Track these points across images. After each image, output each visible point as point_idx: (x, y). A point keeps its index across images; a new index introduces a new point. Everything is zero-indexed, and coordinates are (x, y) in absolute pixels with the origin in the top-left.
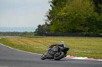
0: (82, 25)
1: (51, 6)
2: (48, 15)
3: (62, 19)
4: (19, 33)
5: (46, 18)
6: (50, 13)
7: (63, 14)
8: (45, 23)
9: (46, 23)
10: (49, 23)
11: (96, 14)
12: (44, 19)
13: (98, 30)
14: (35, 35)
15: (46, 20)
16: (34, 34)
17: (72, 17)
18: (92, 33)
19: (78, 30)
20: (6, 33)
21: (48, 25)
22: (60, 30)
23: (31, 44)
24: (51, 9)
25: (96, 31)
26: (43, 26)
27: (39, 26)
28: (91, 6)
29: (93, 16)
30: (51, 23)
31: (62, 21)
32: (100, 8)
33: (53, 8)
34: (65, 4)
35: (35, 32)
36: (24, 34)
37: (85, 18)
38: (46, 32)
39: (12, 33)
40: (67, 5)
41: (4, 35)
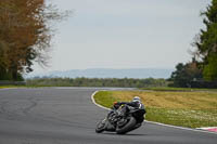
1: (205, 22)
2: (199, 42)
4: (135, 81)
5: (195, 49)
6: (202, 38)
8: (191, 61)
9: (194, 59)
10: (200, 59)
12: (189, 51)
14: (169, 86)
15: (194, 54)
16: (168, 83)
20: (106, 80)
21: (198, 64)
23: (161, 104)
24: (205, 30)
26: (187, 65)
27: (180, 66)
30: (205, 59)
33: (208, 27)
35: (169, 80)
36: (147, 84)
38: (195, 80)
39: (120, 80)
41: (104, 85)
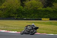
3: (2, 10)
7: (3, 7)
11: (22, 7)
13: (23, 16)
17: (8, 9)
18: (19, 18)
19: (12, 16)
22: (2, 16)
25: (21, 17)
28: (19, 2)
29: (20, 8)
31: (3, 11)
32: (23, 4)
34: (4, 2)
37: (15, 9)
40: (5, 2)
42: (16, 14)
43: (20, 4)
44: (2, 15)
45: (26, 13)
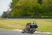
0: (30, 11)
2: (10, 5)
3: (18, 8)
7: (19, 5)
9: (8, 10)
11: (39, 5)
13: (40, 14)
17: (25, 7)
18: (36, 16)
22: (18, 15)
27: (4, 12)
29: (37, 6)
30: (12, 10)
37: (32, 7)
38: (9, 16)
42: (32, 12)
43: (37, 1)
44: (18, 13)
45: (44, 11)
